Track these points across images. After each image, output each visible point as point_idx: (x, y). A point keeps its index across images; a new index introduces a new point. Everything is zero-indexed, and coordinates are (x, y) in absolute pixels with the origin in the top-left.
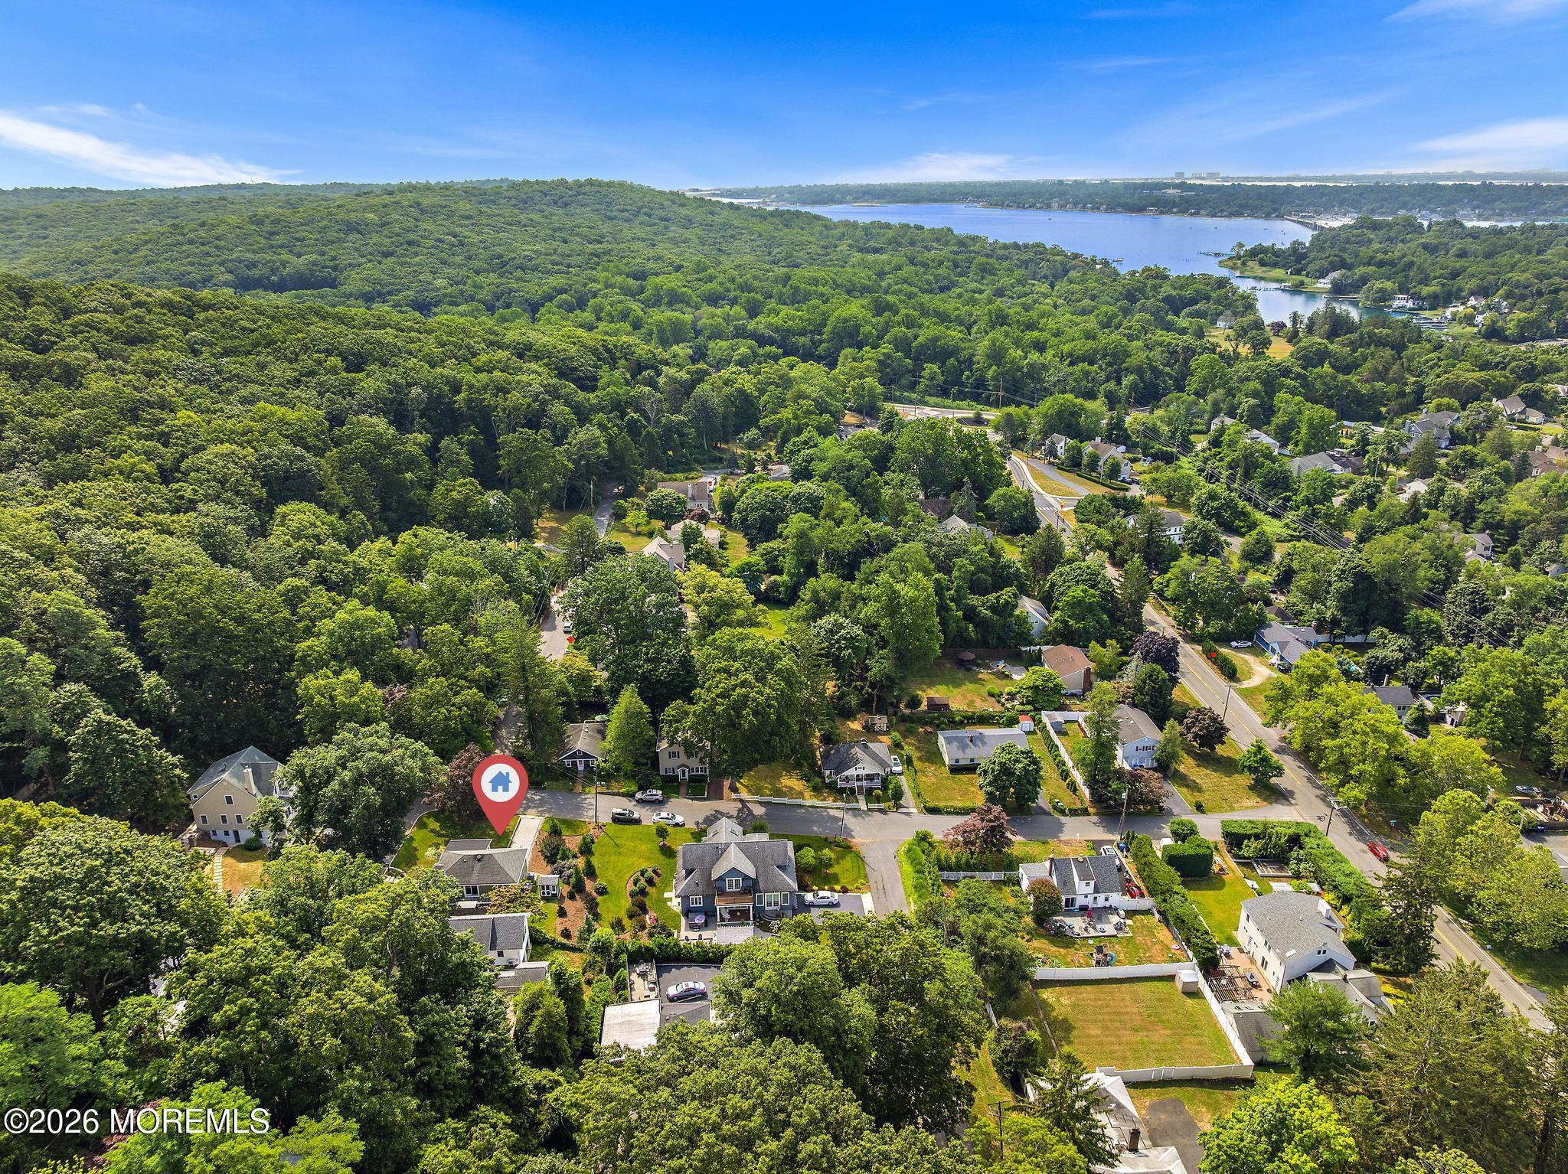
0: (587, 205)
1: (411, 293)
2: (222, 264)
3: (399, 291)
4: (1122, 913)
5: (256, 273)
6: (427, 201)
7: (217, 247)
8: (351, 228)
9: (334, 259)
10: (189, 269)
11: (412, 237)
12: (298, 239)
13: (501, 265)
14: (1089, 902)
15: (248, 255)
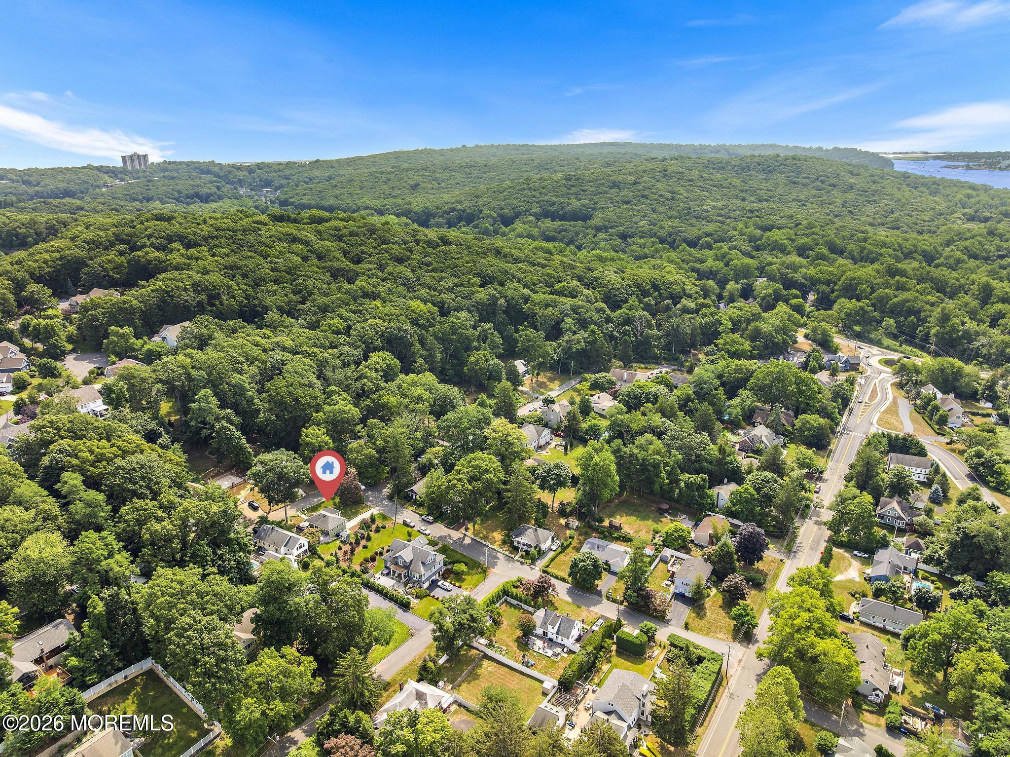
0: (783, 173)
1: (621, 228)
2: (537, 203)
3: (617, 226)
4: (565, 649)
5: (553, 209)
6: (672, 168)
7: (540, 193)
8: (615, 185)
9: (596, 203)
10: (522, 204)
11: (646, 193)
12: (583, 191)
13: (687, 214)
14: (554, 637)
15: (553, 199)
